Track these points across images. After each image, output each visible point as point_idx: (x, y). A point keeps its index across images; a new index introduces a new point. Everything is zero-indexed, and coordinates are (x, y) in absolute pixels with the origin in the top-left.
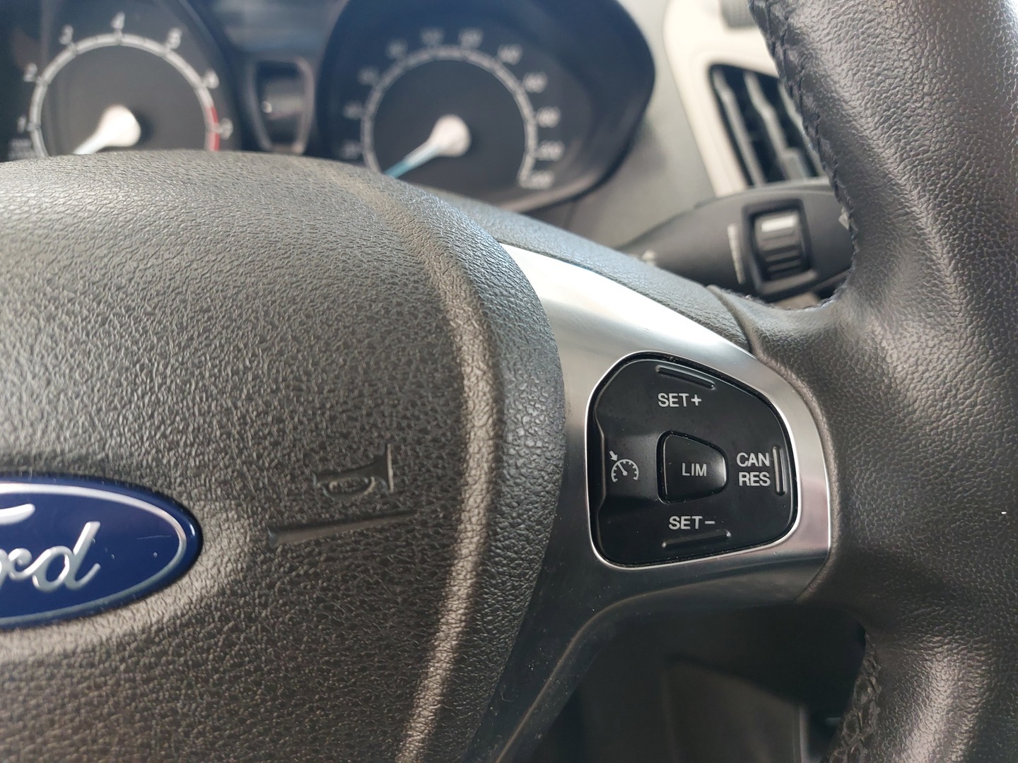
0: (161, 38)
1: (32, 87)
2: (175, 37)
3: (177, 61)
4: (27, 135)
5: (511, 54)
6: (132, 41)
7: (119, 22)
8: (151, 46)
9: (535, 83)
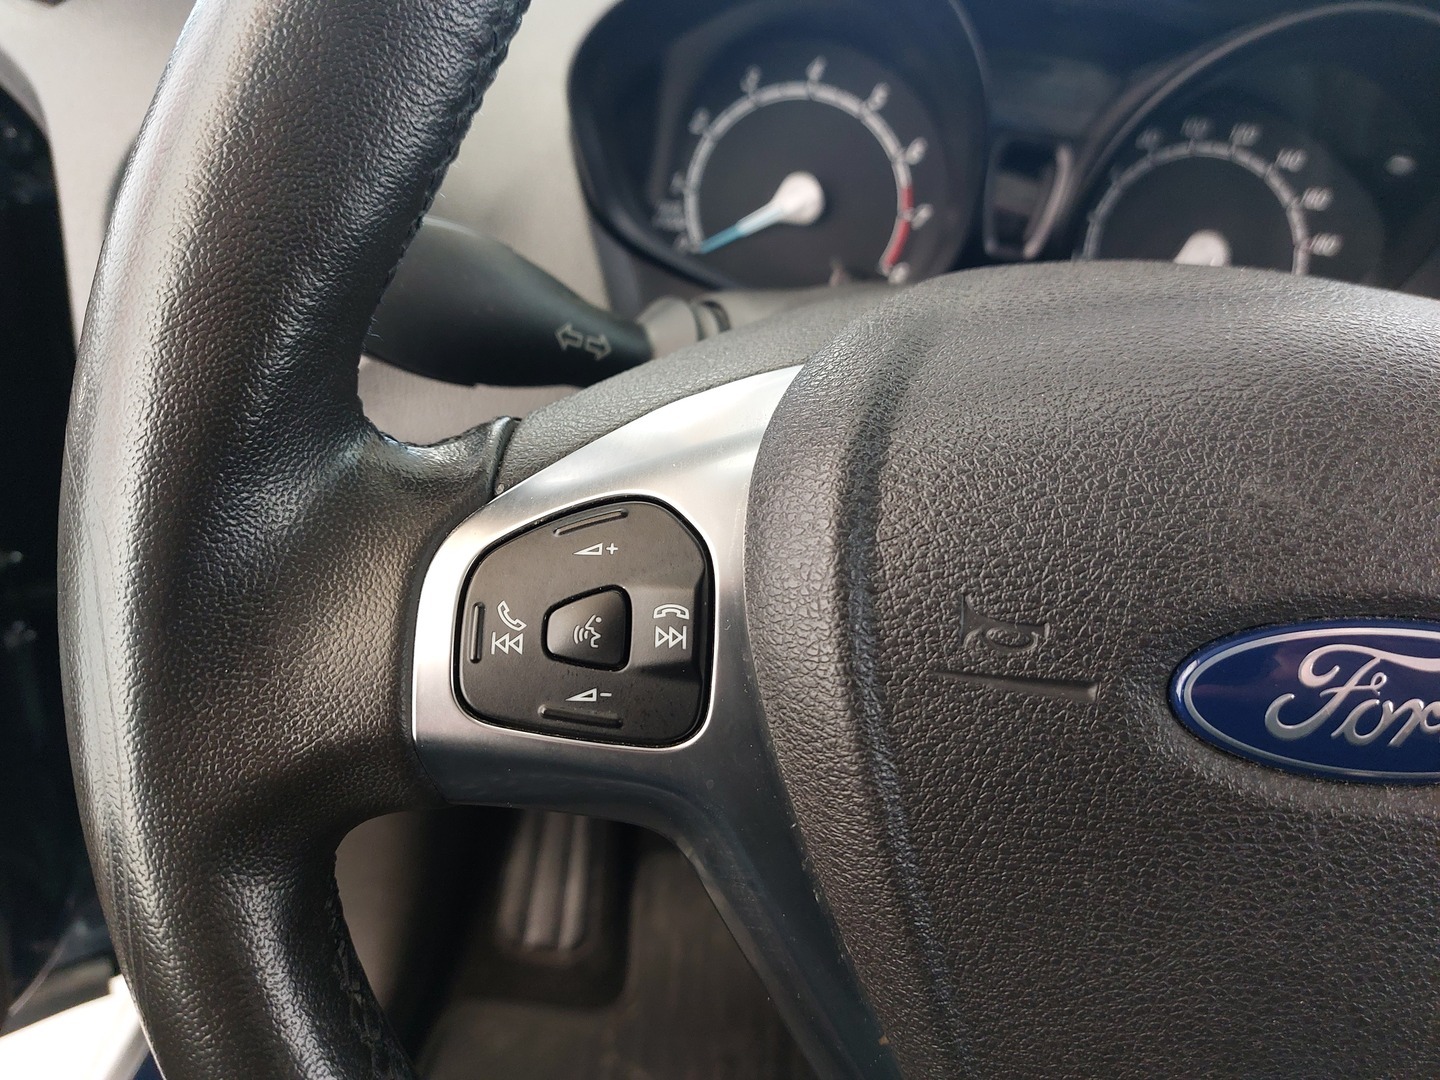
0: (864, 95)
1: (696, 139)
2: (879, 96)
3: (876, 125)
4: (679, 198)
5: (1292, 160)
6: (828, 95)
7: (816, 70)
8: (849, 104)
9: (1317, 199)
